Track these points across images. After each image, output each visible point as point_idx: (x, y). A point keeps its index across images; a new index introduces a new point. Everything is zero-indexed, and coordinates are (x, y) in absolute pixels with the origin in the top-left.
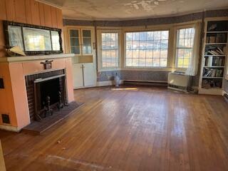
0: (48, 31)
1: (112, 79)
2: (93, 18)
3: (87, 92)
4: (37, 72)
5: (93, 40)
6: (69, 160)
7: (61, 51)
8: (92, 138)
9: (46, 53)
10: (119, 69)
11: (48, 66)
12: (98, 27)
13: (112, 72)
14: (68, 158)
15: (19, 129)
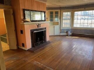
0: (40, 12)
1: (67, 32)
2: (60, 6)
3: (55, 37)
4: (35, 28)
5: (59, 16)
6: (42, 65)
7: (45, 20)
8: (53, 57)
9: (39, 21)
10: (71, 28)
11: (39, 26)
12: (62, 10)
13: (67, 29)
14: (42, 64)
15: (27, 49)
